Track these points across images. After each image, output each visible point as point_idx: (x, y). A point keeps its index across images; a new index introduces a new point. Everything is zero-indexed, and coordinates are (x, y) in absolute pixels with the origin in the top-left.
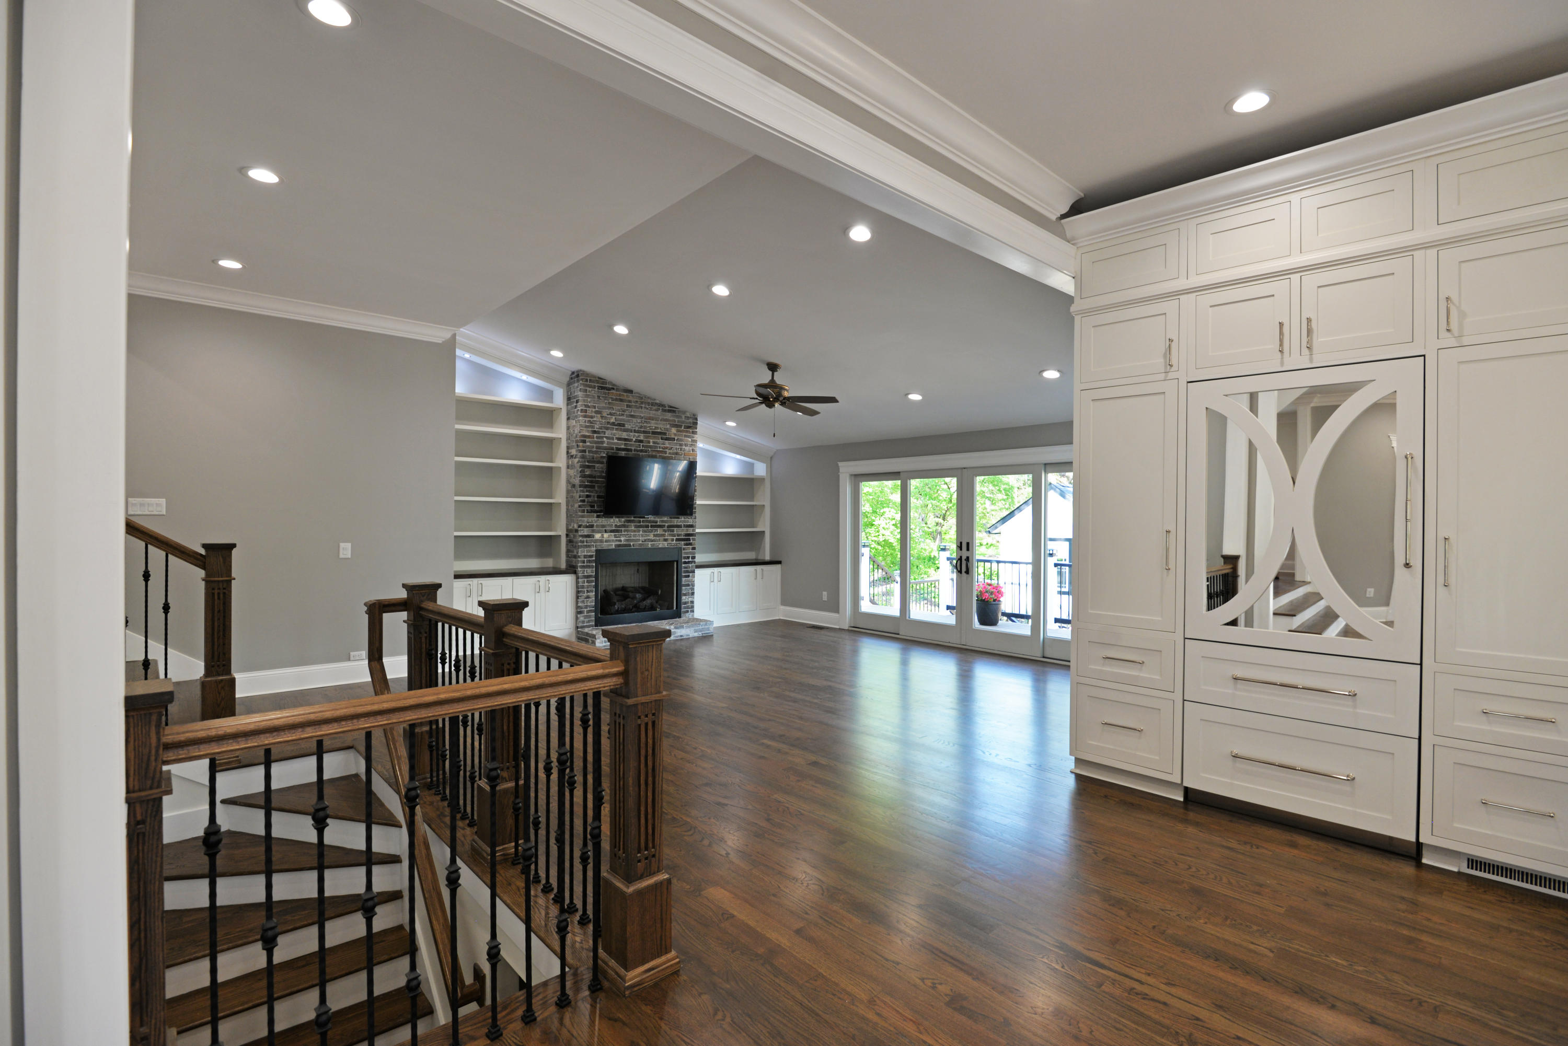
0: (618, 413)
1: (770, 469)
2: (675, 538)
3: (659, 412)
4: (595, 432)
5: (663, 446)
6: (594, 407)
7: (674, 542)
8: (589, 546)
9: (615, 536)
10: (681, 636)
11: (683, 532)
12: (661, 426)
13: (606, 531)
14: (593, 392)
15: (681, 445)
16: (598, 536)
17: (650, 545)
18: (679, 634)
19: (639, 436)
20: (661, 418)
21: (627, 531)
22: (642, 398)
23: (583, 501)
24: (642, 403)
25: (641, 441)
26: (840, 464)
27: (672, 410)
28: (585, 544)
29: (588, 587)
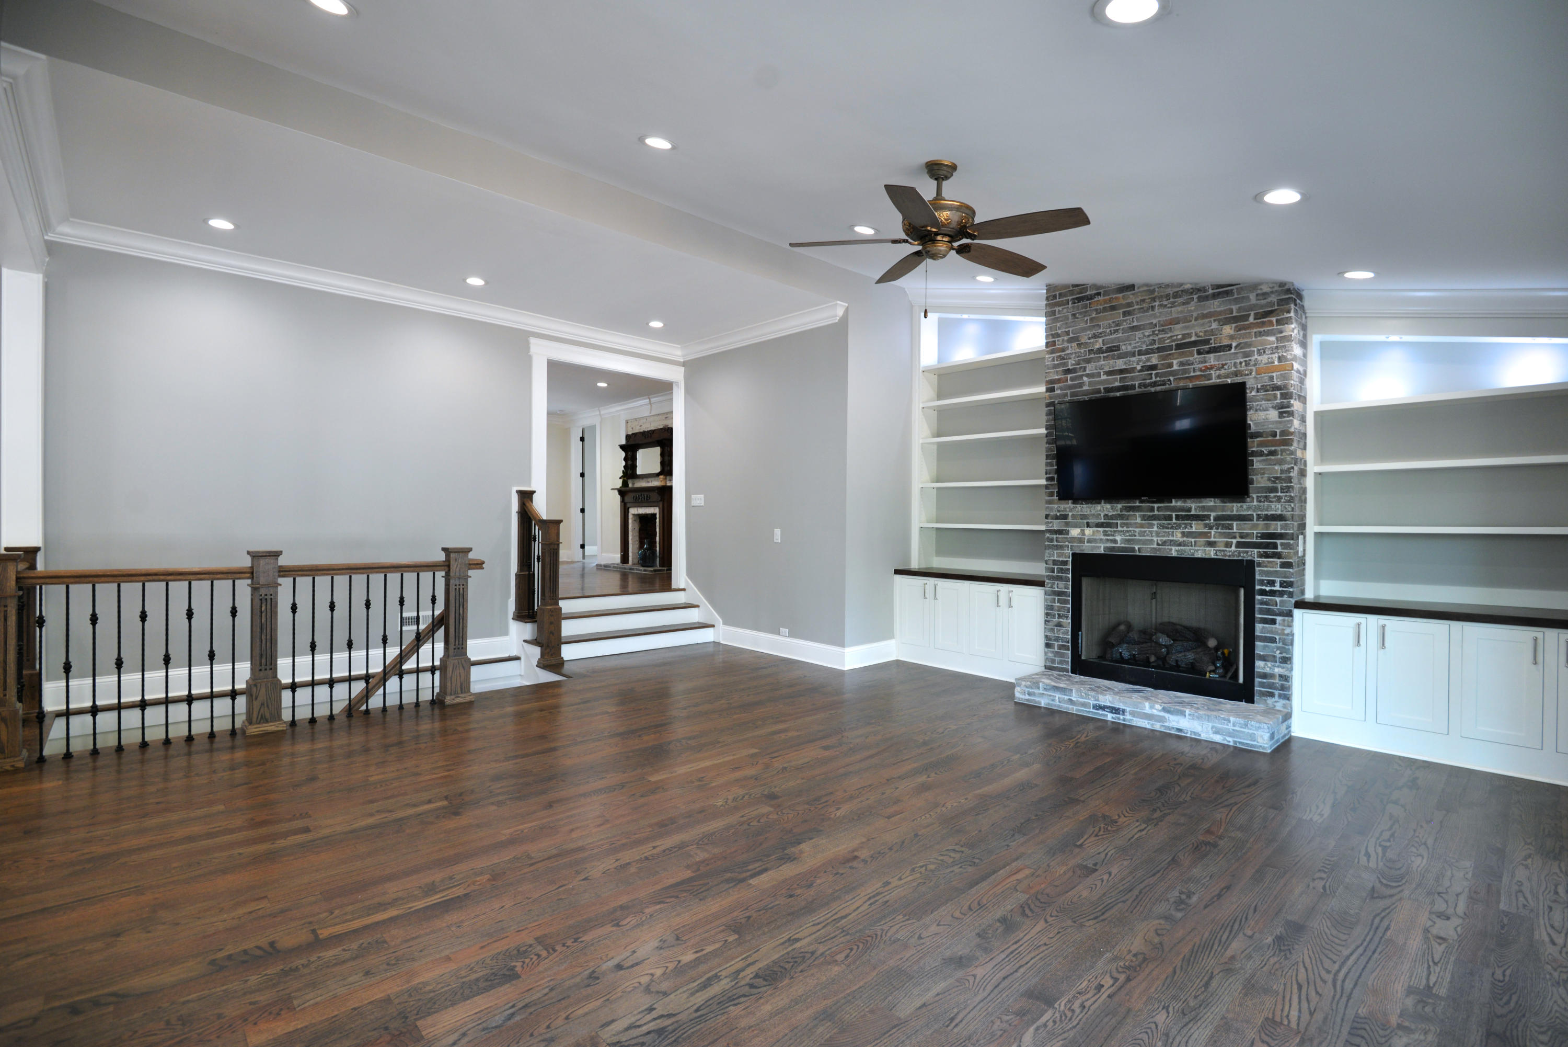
0: (1108, 330)
2: (1234, 541)
3: (1193, 305)
4: (1068, 371)
5: (1201, 366)
6: (1067, 333)
7: (1233, 548)
8: (1061, 547)
9: (1105, 534)
11: (1260, 529)
12: (1196, 331)
13: (1088, 525)
14: (1065, 310)
15: (1247, 355)
16: (1075, 532)
17: (1174, 552)
19: (1148, 360)
20: (1195, 314)
21: (1127, 525)
22: (1154, 291)
24: (1154, 300)
25: (1154, 367)
27: (1223, 291)
28: (1055, 543)
29: (1059, 609)
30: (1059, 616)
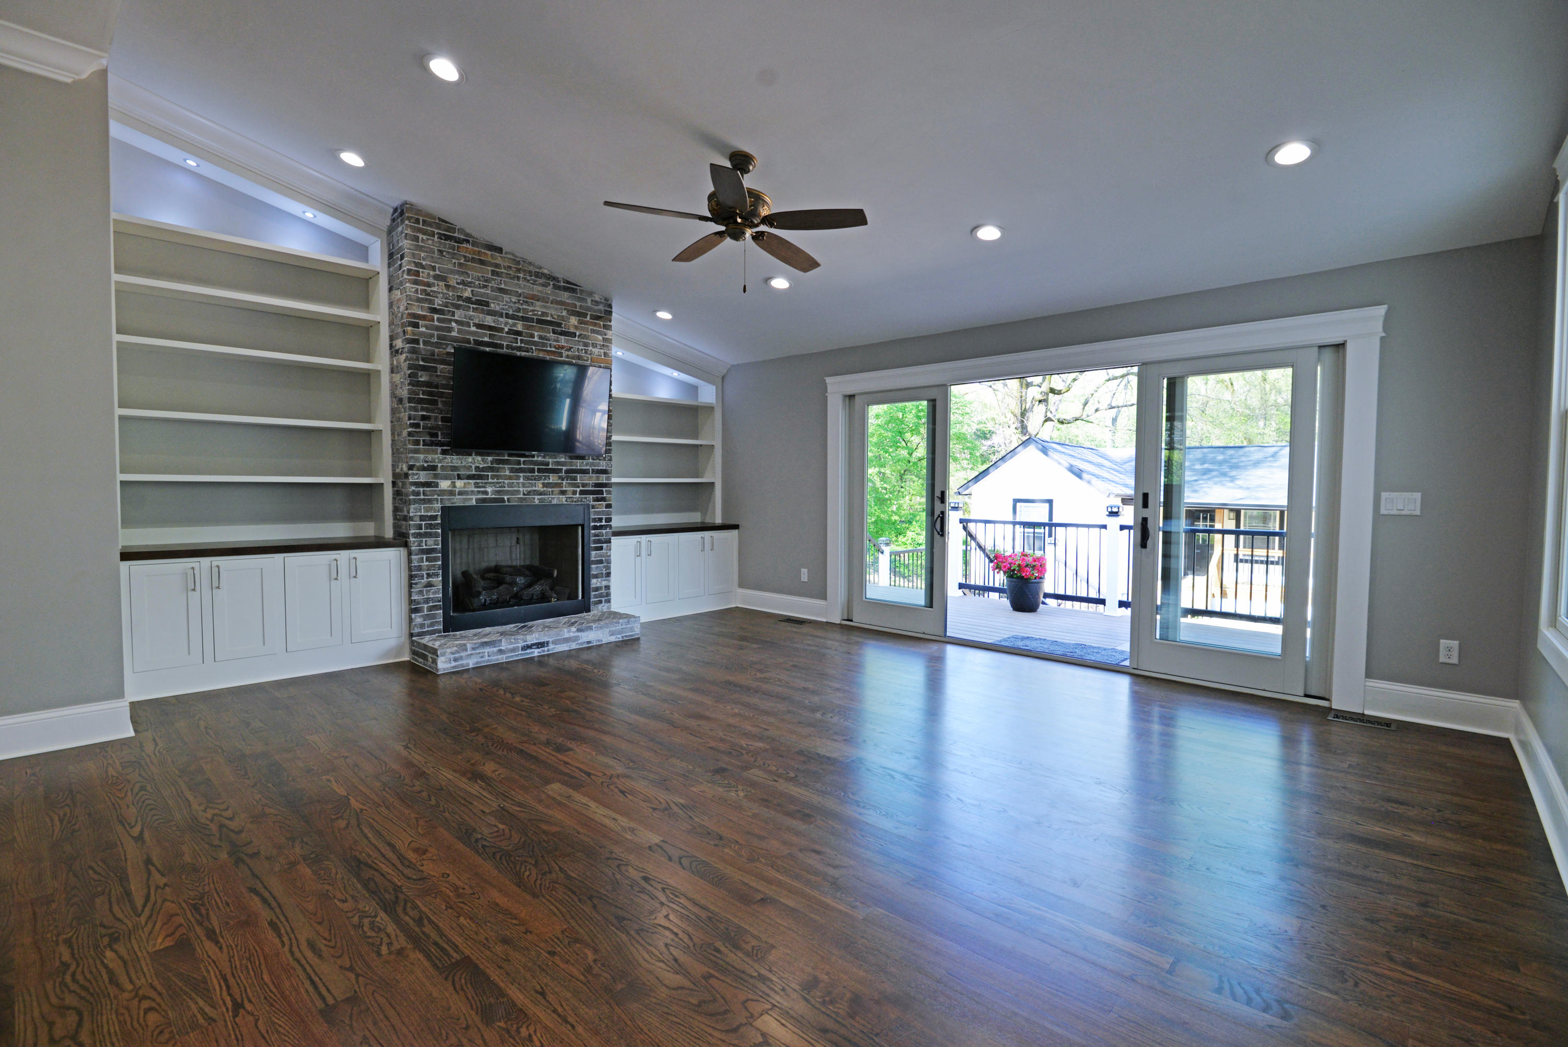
0: (477, 283)
1: (722, 394)
2: (578, 490)
3: (549, 290)
4: (434, 310)
5: (555, 343)
6: (434, 268)
7: (578, 495)
8: (430, 501)
9: (476, 485)
10: (589, 642)
11: (591, 480)
12: (553, 313)
13: (459, 477)
14: (430, 242)
15: (586, 345)
16: (445, 485)
17: (536, 499)
18: (586, 640)
19: (514, 325)
20: (551, 298)
21: (498, 477)
22: (518, 263)
23: (416, 426)
24: (519, 270)
25: (518, 333)
26: (828, 380)
27: (570, 287)
28: (422, 497)
29: (429, 568)
30: (429, 575)
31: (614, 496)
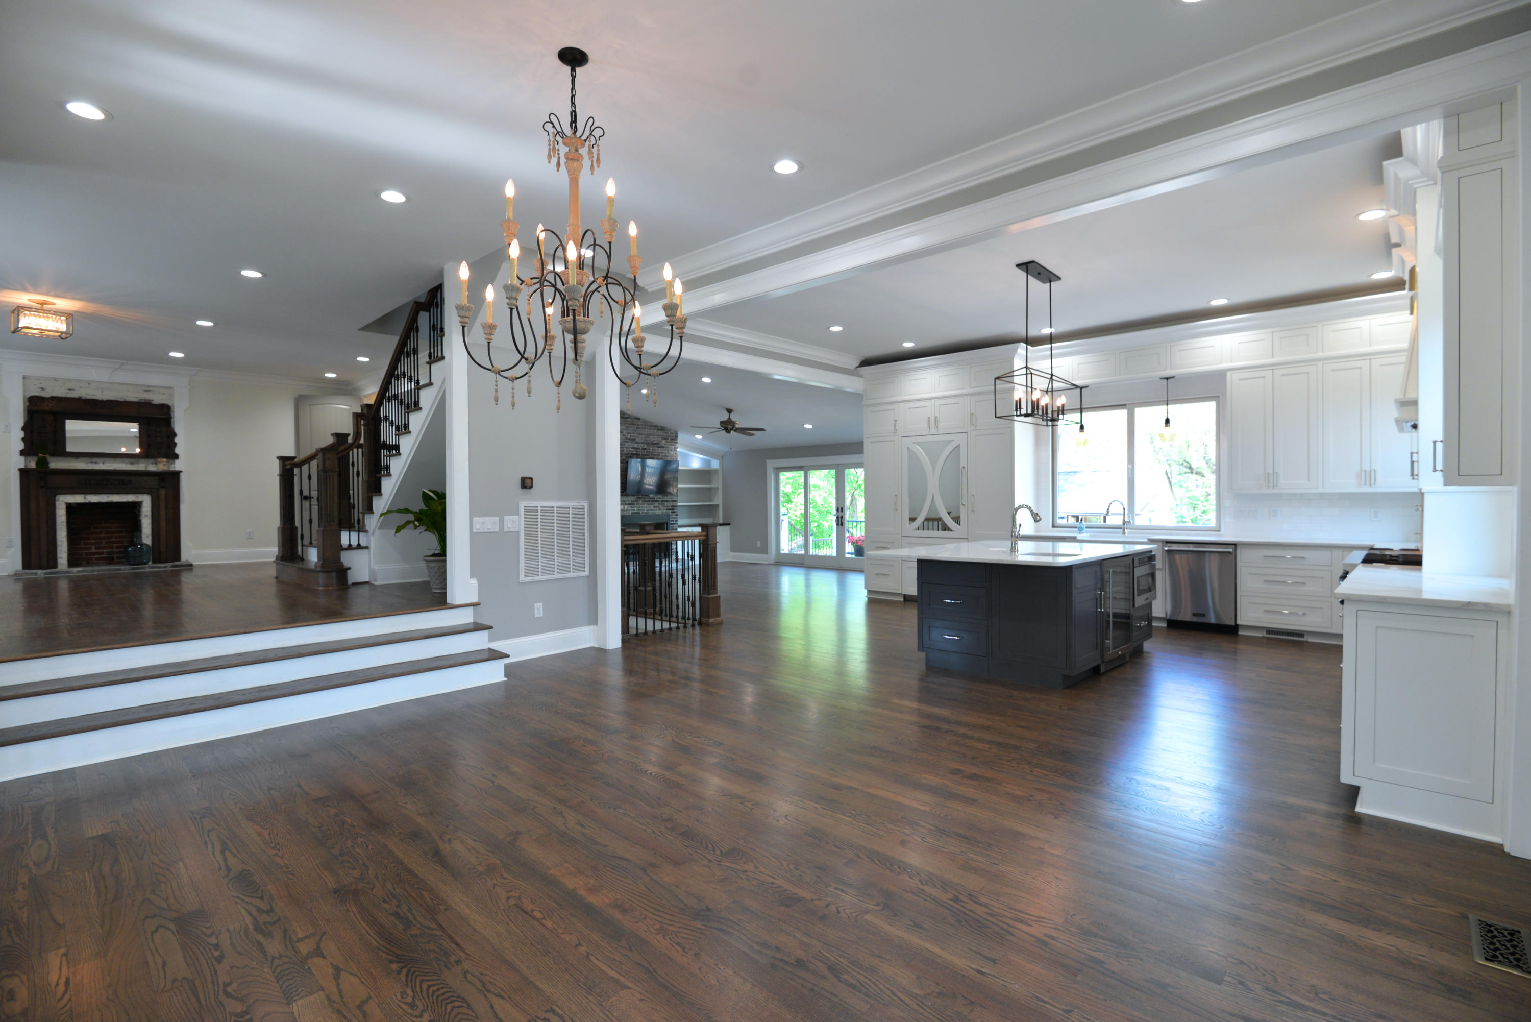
0: (632, 432)
1: (722, 464)
2: (665, 509)
3: (655, 431)
5: (658, 451)
7: (665, 511)
9: (631, 507)
11: (670, 504)
12: (657, 440)
13: (626, 504)
15: (668, 451)
17: (651, 512)
19: (644, 446)
20: (656, 434)
21: (638, 504)
22: (645, 423)
24: (645, 425)
25: (645, 449)
26: (767, 461)
27: (663, 429)
31: (679, 511)
